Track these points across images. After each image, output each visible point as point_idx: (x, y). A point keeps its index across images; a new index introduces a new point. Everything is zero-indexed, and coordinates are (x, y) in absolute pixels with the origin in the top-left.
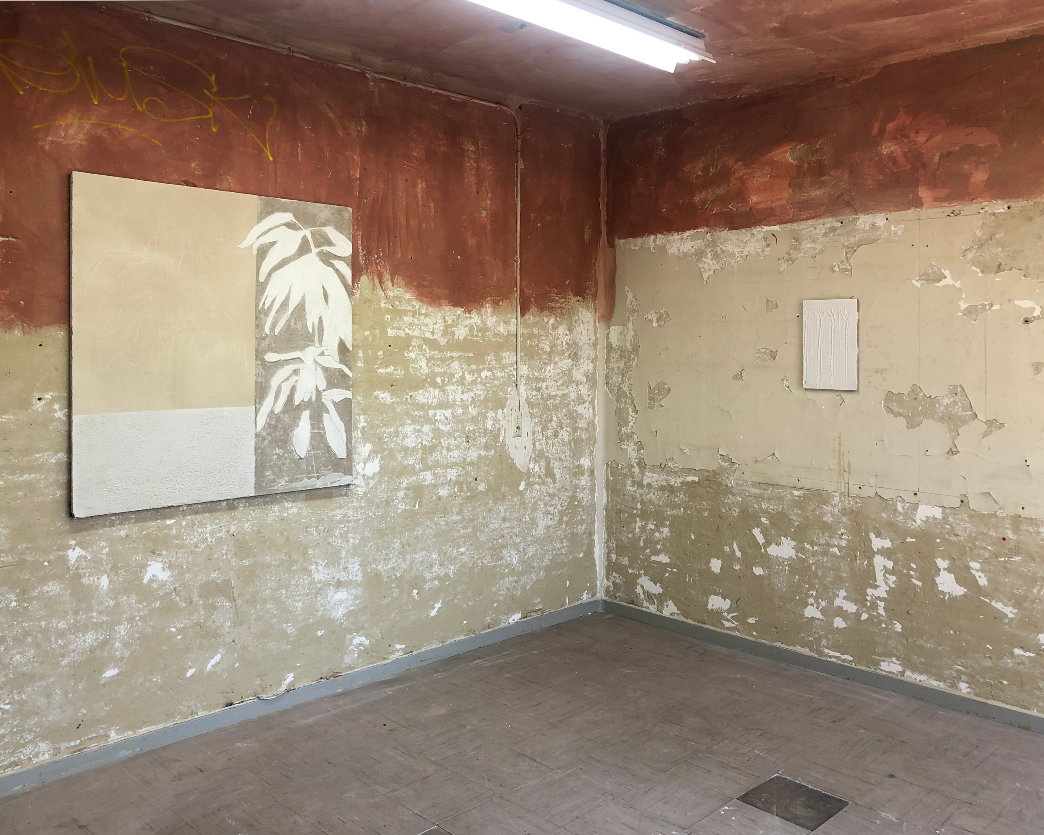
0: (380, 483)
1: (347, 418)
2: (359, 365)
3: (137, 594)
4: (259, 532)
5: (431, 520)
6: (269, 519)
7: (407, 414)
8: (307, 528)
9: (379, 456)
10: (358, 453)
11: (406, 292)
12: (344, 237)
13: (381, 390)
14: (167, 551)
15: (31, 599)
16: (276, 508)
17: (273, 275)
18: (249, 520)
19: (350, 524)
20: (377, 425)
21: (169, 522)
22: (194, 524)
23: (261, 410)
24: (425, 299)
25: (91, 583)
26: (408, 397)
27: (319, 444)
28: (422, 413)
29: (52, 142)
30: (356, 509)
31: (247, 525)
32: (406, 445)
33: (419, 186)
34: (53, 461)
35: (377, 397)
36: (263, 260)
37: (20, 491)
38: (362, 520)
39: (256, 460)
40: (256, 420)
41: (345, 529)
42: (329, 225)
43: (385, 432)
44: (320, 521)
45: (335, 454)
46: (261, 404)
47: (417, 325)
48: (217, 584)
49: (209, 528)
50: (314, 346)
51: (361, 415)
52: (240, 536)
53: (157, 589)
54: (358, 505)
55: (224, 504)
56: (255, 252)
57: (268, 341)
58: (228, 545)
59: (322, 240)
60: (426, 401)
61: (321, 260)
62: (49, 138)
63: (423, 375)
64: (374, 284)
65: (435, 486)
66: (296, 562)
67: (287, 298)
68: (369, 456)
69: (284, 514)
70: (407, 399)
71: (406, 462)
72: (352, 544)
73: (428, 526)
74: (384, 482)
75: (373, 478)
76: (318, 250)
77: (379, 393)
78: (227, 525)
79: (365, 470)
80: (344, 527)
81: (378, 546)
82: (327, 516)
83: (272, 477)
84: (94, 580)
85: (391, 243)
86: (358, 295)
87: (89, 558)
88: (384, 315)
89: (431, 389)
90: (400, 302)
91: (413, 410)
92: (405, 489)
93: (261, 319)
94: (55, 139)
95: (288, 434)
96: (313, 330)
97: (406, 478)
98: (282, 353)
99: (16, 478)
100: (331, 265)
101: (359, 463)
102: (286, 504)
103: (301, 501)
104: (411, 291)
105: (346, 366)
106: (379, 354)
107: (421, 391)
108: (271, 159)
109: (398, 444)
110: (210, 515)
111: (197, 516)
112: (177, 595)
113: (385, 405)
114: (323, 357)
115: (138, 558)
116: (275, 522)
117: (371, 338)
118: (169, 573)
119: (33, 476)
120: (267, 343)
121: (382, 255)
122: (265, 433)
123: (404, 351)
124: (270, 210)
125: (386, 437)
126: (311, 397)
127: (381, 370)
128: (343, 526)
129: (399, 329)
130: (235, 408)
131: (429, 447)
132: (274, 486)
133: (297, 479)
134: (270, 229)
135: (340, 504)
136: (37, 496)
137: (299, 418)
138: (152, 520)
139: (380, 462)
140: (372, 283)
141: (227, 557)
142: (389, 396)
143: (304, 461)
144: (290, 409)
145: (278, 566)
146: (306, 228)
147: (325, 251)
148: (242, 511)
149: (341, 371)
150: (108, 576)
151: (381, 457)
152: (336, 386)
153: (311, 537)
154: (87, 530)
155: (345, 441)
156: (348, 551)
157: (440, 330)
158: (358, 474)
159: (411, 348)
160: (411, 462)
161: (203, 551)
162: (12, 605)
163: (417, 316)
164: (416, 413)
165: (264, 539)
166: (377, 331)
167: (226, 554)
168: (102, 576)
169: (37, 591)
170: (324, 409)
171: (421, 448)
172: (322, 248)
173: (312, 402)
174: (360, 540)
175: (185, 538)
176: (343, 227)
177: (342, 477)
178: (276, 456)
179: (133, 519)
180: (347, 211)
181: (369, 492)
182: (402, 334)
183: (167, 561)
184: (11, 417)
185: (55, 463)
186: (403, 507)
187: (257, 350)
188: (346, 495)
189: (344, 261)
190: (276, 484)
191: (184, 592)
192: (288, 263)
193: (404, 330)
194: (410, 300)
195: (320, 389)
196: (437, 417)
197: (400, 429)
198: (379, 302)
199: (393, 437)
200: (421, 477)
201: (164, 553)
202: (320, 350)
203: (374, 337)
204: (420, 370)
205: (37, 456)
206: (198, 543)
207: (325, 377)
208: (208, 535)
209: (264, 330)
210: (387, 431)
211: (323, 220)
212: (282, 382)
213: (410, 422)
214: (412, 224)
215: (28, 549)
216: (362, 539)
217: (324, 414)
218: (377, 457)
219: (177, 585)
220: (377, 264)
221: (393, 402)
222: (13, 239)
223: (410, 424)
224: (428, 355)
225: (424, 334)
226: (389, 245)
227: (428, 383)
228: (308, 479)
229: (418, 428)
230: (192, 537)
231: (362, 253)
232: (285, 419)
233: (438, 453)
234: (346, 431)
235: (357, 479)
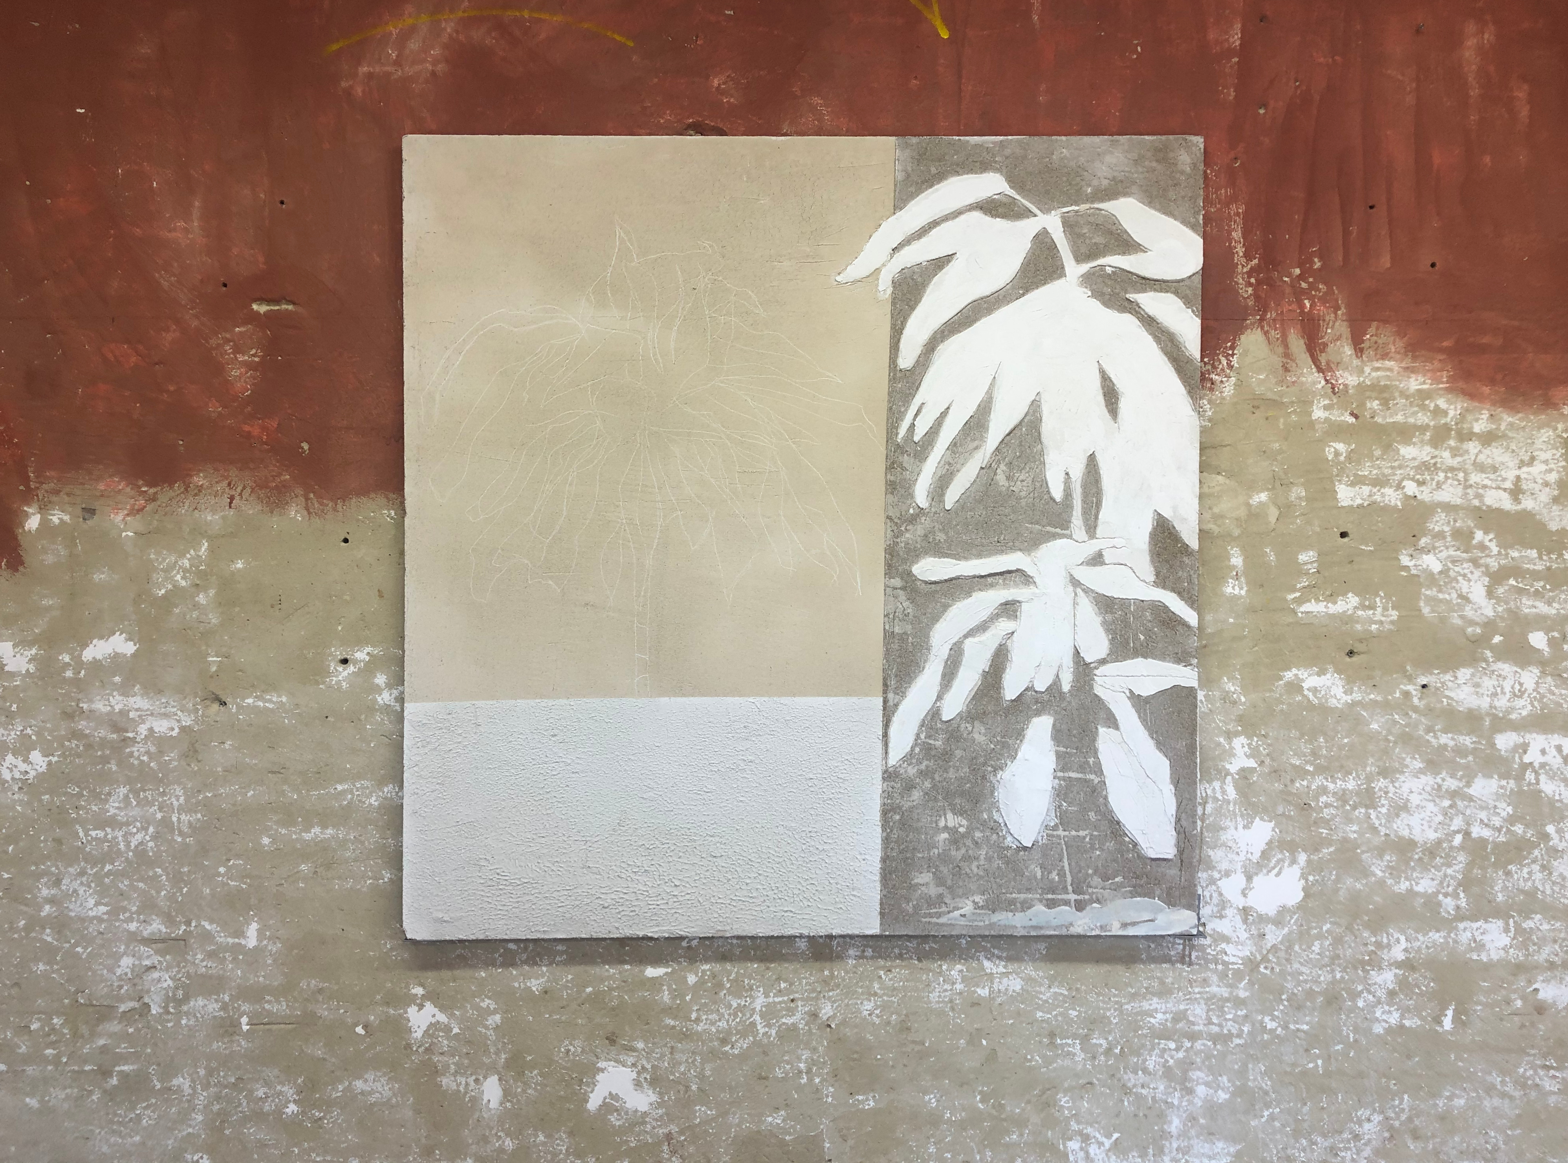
0: (1304, 936)
1: (1181, 745)
2: (1229, 590)
3: (571, 1134)
4: (904, 1028)
5: (1503, 1072)
6: (934, 996)
7: (1408, 739)
8: (1052, 1035)
9: (1302, 858)
10: (1224, 845)
11: (1410, 370)
12: (1177, 224)
13: (1306, 667)
14: (646, 1042)
15: (329, 1104)
16: (956, 970)
17: (941, 347)
18: (875, 994)
19: (1198, 1045)
20: (1294, 767)
21: (651, 972)
22: (720, 985)
23: (901, 708)
24: (1486, 390)
25: (462, 1089)
26: (1410, 688)
27: (1084, 811)
28: (1467, 741)
29: (370, 76)
30: (1216, 1004)
31: (868, 1006)
32: (1405, 833)
33: (1471, 42)
34: (373, 801)
35: (1295, 687)
36: (912, 308)
37: (303, 862)
38: (1239, 1036)
39: (886, 841)
40: (885, 735)
41: (1181, 1055)
42: (1125, 194)
43: (1324, 790)
44: (1096, 1022)
45: (1135, 845)
46: (901, 691)
47: (1452, 469)
48: (783, 1143)
49: (760, 1002)
50: (1070, 537)
51: (1237, 734)
52: (848, 1031)
53: (622, 1131)
54: (1225, 992)
55: (802, 945)
56: (885, 286)
57: (925, 522)
58: (815, 1049)
59: (1099, 239)
60: (1484, 703)
61: (1097, 294)
62: (364, 69)
63: (1472, 623)
64: (1287, 355)
65: (1519, 969)
66: (1020, 1123)
67: (984, 411)
68: (1265, 855)
69: (979, 991)
70: (1407, 694)
71: (1404, 886)
72: (1206, 1100)
73: (1490, 1089)
74: (1320, 937)
75: (1278, 921)
76: (1085, 267)
77: (1303, 673)
78: (812, 999)
79: (1251, 894)
80: (1177, 1049)
81: (1297, 1121)
82: (1120, 1010)
83: (933, 891)
84: (467, 1084)
85: (1354, 229)
86: (1228, 388)
87: (456, 1030)
88: (1322, 442)
89: (1505, 668)
90: (1385, 403)
91: (1429, 730)
92: (1399, 965)
93: (904, 469)
94: (377, 69)
95: (984, 777)
96: (1068, 494)
97: (1402, 931)
98: (966, 558)
99: (295, 833)
100: (1133, 308)
101: (1227, 874)
102: (987, 964)
103: (1034, 960)
104: (1429, 366)
105: (1180, 594)
106: (1303, 557)
107: (1464, 673)
108: (945, 34)
109: (1374, 830)
110: (763, 966)
111: (728, 966)
112: (673, 1152)
113: (1324, 710)
114: (1098, 569)
115: (573, 1049)
116: (953, 1009)
117: (1273, 513)
118: (653, 1097)
119: (330, 831)
120: (920, 531)
121: (1318, 264)
122: (912, 771)
123: (1397, 551)
124: (933, 170)
125: (1327, 805)
126: (1057, 682)
127: (1312, 607)
128: (1172, 1045)
129: (1380, 482)
130: (824, 700)
131: (1496, 845)
132: (939, 915)
133: (1012, 902)
134: (934, 224)
135: (1162, 983)
136: (340, 878)
137: (1020, 735)
138: (609, 963)
139: (1304, 876)
140: (1281, 350)
141: (810, 1080)
142: (1340, 683)
143: (1036, 855)
144: (990, 708)
145: (962, 1125)
146: (1046, 211)
147: (1109, 270)
148: (855, 966)
149: (1161, 611)
150: (500, 1080)
151: (1309, 862)
152: (1144, 651)
153: (1067, 1062)
154: (450, 966)
155: (1172, 809)
156: (1193, 1119)
157: (1546, 484)
158: (1223, 904)
159: (1423, 542)
160: (1425, 885)
161: (743, 1057)
162: (289, 1111)
163: (1452, 443)
164: (1445, 739)
165: (917, 1048)
166: (1298, 492)
167: (809, 1071)
168: (485, 1078)
169: (341, 1088)
170: (1102, 715)
171: (1462, 848)
172: (1101, 261)
173: (1061, 693)
174: (1233, 1094)
175: (694, 1016)
176: (1172, 194)
177: (1161, 910)
178: (945, 835)
179: (562, 953)
180: (1188, 147)
181: (1265, 959)
182: (1391, 497)
183: (649, 1067)
184: (284, 699)
185: (379, 807)
186: (1394, 1018)
187: (891, 551)
188: (1183, 959)
189: (1176, 293)
190: (944, 909)
191: (691, 1149)
192: (989, 311)
193: (1399, 487)
194: (1424, 395)
195: (1089, 657)
196: (1532, 756)
197: (1382, 783)
198: (1306, 403)
199: (1354, 808)
200: (1465, 937)
201: (640, 1045)
202: (1091, 547)
203: (1286, 510)
204: (1461, 607)
205: (340, 788)
206: (729, 1032)
207: (1104, 623)
208: (757, 1018)
209: (911, 496)
210: (1331, 786)
211: (1105, 182)
212: (966, 636)
213: (1418, 764)
214: (1437, 160)
215: (320, 991)
216: (1241, 1091)
217: (1102, 730)
218: (1294, 862)
219: (674, 1128)
220: (1299, 295)
221: (1354, 704)
222: (290, 307)
223: (1421, 771)
224: (1494, 564)
225: (1479, 496)
226: (1346, 233)
227: (1492, 648)
228: (1049, 907)
229: (1452, 784)
230: (714, 1016)
231: (1243, 265)
232: (976, 736)
233: (1536, 867)
234: (1176, 782)
235: (1221, 917)
